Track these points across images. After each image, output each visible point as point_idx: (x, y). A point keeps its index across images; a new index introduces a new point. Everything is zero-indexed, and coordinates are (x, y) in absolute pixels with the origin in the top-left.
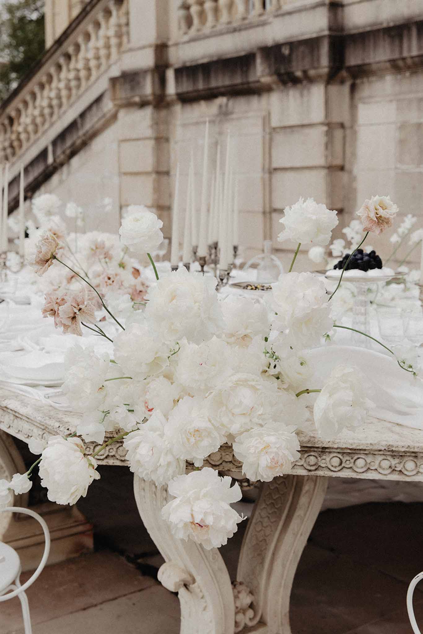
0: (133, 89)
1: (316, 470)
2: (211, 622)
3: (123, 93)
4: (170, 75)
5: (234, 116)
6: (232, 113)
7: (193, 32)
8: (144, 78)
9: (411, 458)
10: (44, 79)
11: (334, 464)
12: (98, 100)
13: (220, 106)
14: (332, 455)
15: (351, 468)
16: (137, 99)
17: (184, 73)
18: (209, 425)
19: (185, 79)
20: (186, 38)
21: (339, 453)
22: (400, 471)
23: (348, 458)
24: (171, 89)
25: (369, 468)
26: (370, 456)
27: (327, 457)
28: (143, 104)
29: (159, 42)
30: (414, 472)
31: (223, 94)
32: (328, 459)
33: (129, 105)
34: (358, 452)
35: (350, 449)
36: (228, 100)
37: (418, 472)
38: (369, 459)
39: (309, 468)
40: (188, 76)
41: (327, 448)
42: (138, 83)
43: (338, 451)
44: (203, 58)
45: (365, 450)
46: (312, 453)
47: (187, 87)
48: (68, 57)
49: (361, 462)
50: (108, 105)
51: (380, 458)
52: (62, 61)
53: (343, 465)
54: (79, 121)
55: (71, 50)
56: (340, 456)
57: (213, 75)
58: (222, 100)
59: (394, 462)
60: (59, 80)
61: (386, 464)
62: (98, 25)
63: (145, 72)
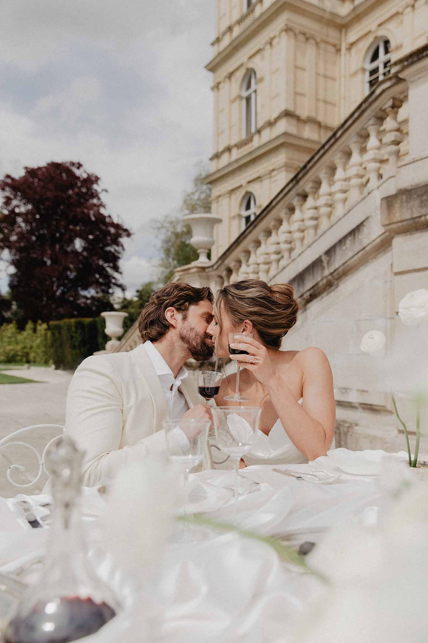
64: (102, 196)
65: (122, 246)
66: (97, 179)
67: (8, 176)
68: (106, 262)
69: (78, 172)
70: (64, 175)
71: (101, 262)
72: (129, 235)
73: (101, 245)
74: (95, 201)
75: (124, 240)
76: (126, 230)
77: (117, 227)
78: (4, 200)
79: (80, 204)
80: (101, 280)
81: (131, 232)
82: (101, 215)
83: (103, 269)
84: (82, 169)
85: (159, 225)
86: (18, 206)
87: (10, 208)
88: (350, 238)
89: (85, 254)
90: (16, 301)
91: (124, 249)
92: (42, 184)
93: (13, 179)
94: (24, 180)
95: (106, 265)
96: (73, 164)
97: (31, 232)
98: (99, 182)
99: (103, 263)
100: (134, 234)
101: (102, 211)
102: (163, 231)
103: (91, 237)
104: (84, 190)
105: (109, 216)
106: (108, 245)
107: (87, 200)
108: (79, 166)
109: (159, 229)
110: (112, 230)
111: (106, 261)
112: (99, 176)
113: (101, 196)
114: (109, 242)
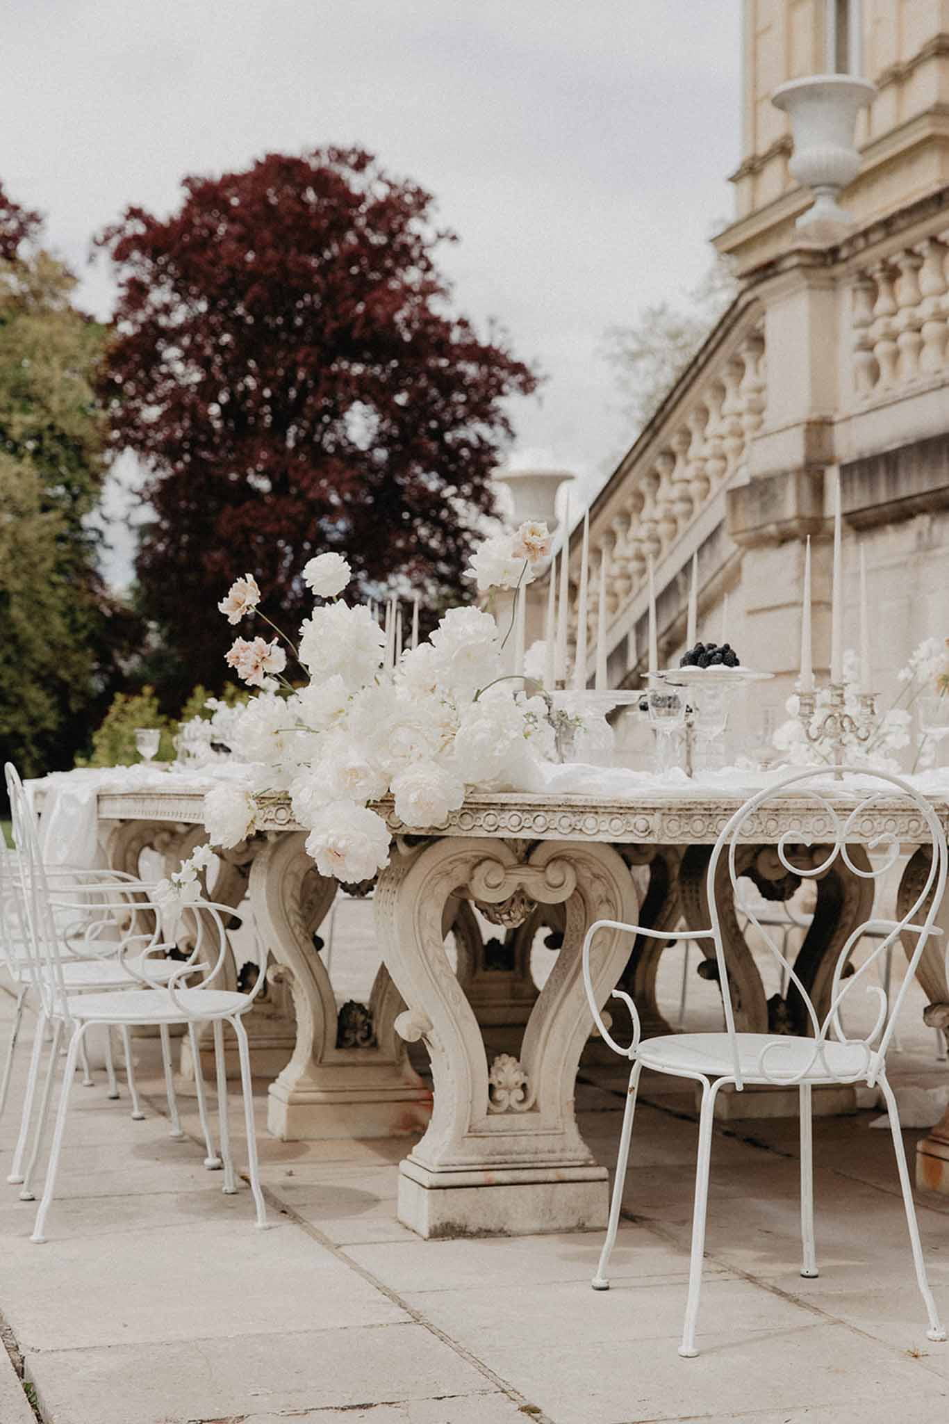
0: (764, 508)
1: (496, 830)
2: (453, 1082)
3: (749, 519)
4: (833, 477)
5: (939, 552)
6: (938, 546)
7: (879, 393)
8: (783, 487)
9: (592, 815)
10: (629, 502)
11: (514, 824)
12: (712, 538)
13: (920, 534)
14: (511, 813)
15: (530, 827)
16: (772, 529)
17: (856, 473)
18: (364, 764)
19: (856, 484)
20: (866, 405)
21: (518, 810)
22: (581, 830)
23: (528, 816)
24: (835, 505)
25: (548, 828)
26: (550, 813)
27: (507, 815)
28: (784, 539)
29: (815, 416)
30: (595, 831)
31: (923, 511)
32: (507, 817)
33: (760, 541)
34: (537, 808)
35: (530, 805)
36: (933, 520)
37: (599, 831)
38: (550, 816)
39: (488, 829)
40: (861, 478)
41: (506, 804)
42: (774, 496)
43: (518, 807)
44: (892, 442)
45: (544, 805)
46: (492, 812)
47: (860, 500)
48: (671, 456)
49: (540, 821)
50: (727, 547)
51: (560, 815)
52: (659, 465)
53: (522, 824)
54: (681, 580)
55: (674, 443)
56: (519, 814)
57: (902, 473)
58: (922, 522)
59: (573, 819)
60: (656, 503)
61: (565, 822)
62: (721, 390)
63: (785, 474)
64: (440, 255)
65: (505, 423)
66: (422, 199)
67: (135, 213)
68: (449, 483)
69: (357, 183)
70: (311, 195)
71: (433, 483)
72: (528, 385)
73: (433, 424)
74: (412, 276)
75: (510, 403)
76: (518, 368)
77: (486, 356)
78: (123, 292)
79: (362, 288)
80: (434, 543)
81: (536, 373)
82: (436, 321)
83: (443, 503)
84: (370, 171)
85: (633, 346)
86: (167, 309)
87: (141, 317)
88: (708, 547)
89: (381, 454)
90: (162, 619)
91: (511, 435)
92: (237, 228)
93: (148, 222)
94: (184, 223)
95: (450, 491)
96: (340, 156)
97: (207, 391)
98: (429, 209)
99: (442, 483)
100: (546, 378)
101: (437, 306)
102: (644, 364)
103: (401, 399)
104: (377, 239)
105: (463, 323)
106: (457, 422)
107: (390, 273)
108: (362, 162)
109: (634, 356)
110: (471, 370)
111: (451, 478)
112: (427, 188)
113: (434, 255)
114: (461, 412)
